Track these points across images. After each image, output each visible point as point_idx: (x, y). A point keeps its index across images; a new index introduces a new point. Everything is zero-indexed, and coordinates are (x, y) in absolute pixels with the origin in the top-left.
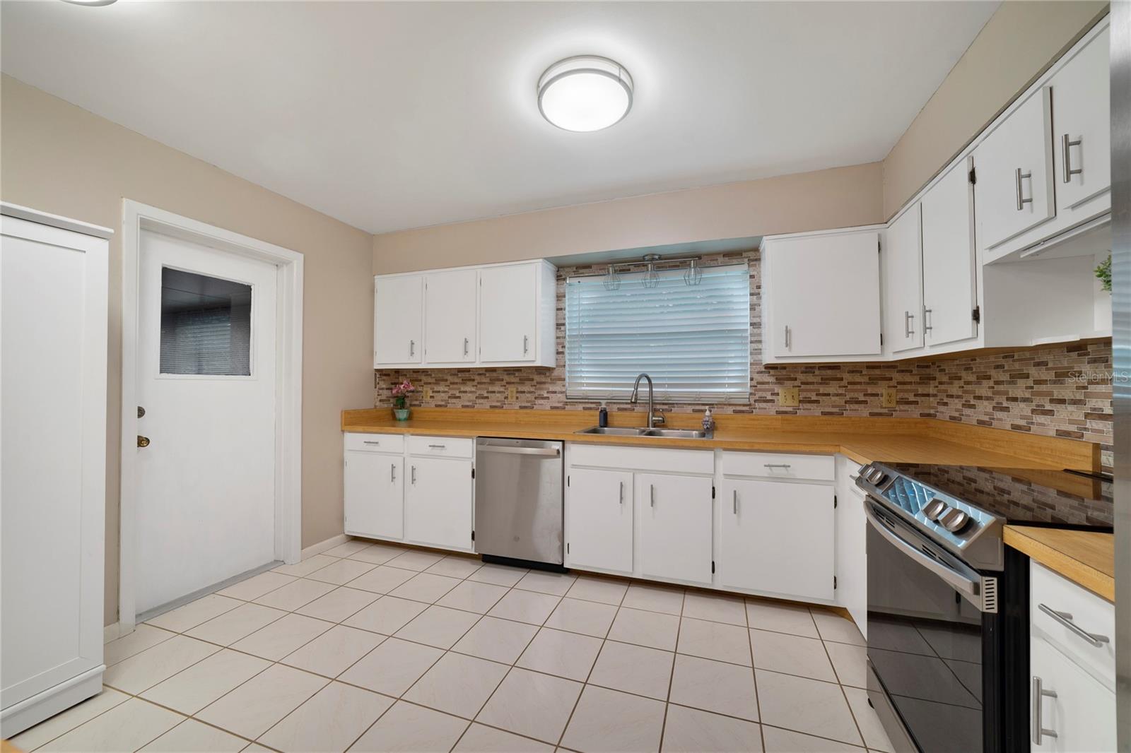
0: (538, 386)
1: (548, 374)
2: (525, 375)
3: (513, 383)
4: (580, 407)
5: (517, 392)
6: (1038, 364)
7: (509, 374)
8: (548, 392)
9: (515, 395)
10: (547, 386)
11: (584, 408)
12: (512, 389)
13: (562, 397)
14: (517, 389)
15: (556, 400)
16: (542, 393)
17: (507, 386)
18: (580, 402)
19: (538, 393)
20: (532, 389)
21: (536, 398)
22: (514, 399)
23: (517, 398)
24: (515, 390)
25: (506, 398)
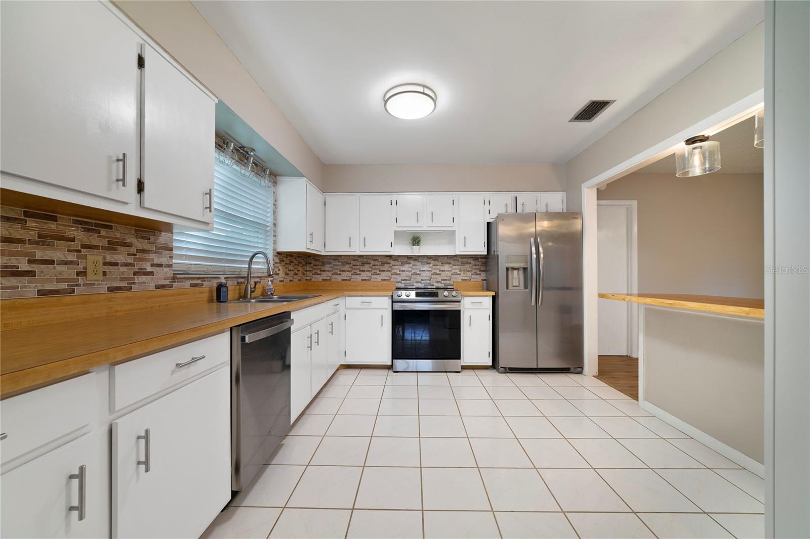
0: (139, 255)
1: (152, 239)
2: (119, 235)
3: (97, 247)
4: (187, 284)
5: (105, 264)
6: (375, 260)
7: (89, 230)
8: (152, 265)
9: (102, 268)
10: (151, 256)
11: (192, 285)
12: (94, 259)
13: (168, 272)
14: (105, 258)
15: (162, 276)
16: (144, 266)
17: (84, 251)
18: (187, 278)
19: (139, 265)
20: (130, 260)
21: (135, 274)
22: (100, 276)
23: (104, 273)
24: (100, 259)
25: (82, 273)
